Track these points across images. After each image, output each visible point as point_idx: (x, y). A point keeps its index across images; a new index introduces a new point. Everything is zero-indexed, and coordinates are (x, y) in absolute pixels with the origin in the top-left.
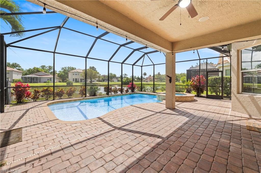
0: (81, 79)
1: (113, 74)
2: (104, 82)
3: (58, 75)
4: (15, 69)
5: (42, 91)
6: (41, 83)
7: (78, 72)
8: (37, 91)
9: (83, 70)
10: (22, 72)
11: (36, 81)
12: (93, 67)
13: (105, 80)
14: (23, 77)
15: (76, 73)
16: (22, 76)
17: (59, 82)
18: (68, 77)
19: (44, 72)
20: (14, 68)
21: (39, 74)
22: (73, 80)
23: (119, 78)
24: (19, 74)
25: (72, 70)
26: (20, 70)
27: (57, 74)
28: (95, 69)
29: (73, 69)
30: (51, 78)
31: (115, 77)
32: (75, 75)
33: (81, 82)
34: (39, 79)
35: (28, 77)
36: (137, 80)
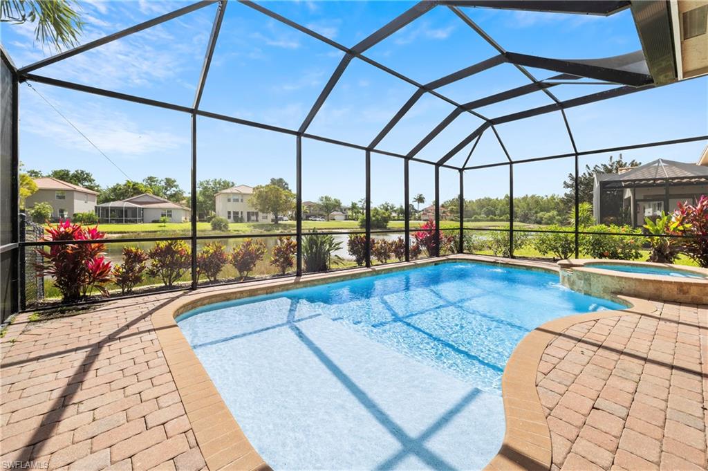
0: (248, 213)
1: (333, 199)
2: (309, 220)
3: (189, 203)
4: (80, 188)
5: (152, 256)
6: (145, 224)
7: (241, 194)
8: (136, 254)
9: (254, 189)
10: (98, 193)
11: (131, 218)
12: (281, 180)
13: (310, 217)
14: (99, 207)
15: (236, 197)
16: (98, 203)
18: (215, 205)
19: (151, 195)
20: (77, 185)
21: (138, 200)
22: (227, 215)
23: (349, 209)
24: (90, 200)
25: (224, 189)
26: (92, 189)
27: (184, 198)
28: (286, 184)
29: (227, 185)
30: (171, 211)
31: (337, 209)
32: (232, 200)
33: (249, 220)
34: (140, 212)
35: (111, 207)
36: (398, 215)
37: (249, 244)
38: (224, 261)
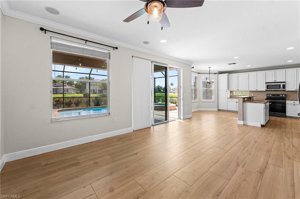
0: (99, 90)
3: (75, 85)
6: (57, 95)
15: (94, 84)
17: (76, 93)
18: (86, 87)
19: (61, 83)
21: (55, 85)
30: (68, 90)
33: (99, 93)
37: (78, 99)
38: (72, 103)
